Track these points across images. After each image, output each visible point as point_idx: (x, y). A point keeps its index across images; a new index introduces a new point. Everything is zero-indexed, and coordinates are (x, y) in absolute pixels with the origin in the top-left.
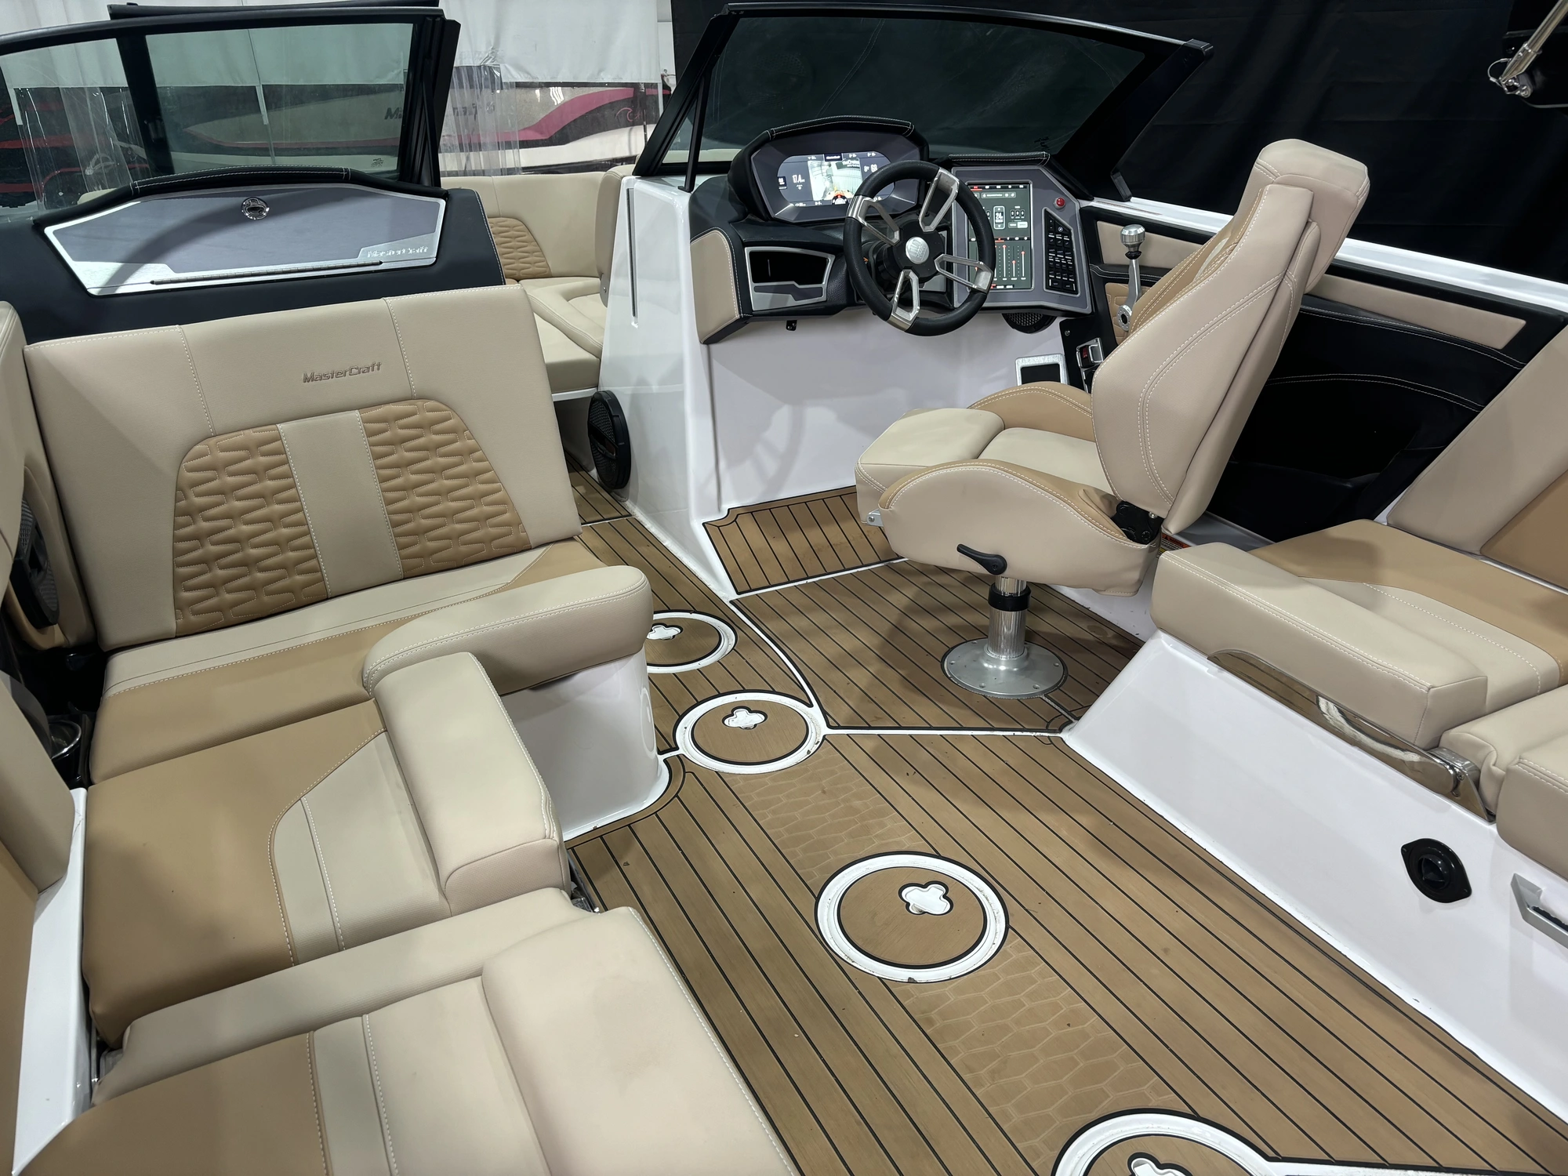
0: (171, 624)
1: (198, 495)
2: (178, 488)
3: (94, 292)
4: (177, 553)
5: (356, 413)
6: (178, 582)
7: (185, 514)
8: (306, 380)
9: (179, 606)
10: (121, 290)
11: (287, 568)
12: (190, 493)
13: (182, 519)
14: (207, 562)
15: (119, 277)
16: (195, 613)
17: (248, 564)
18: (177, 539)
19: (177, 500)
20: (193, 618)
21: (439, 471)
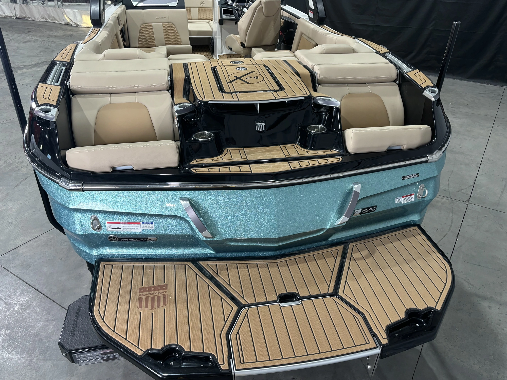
0: (138, 46)
1: (142, 31)
2: (140, 29)
3: (134, 6)
4: (139, 37)
5: (162, 24)
6: (139, 41)
7: (141, 33)
8: (156, 18)
9: (139, 44)
10: (137, 6)
11: (152, 42)
12: (141, 30)
13: (140, 33)
14: (142, 39)
15: (137, 4)
16: (140, 45)
17: (147, 40)
18: (139, 36)
19: (140, 31)
20: (140, 46)
21: (171, 33)
